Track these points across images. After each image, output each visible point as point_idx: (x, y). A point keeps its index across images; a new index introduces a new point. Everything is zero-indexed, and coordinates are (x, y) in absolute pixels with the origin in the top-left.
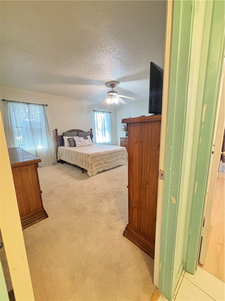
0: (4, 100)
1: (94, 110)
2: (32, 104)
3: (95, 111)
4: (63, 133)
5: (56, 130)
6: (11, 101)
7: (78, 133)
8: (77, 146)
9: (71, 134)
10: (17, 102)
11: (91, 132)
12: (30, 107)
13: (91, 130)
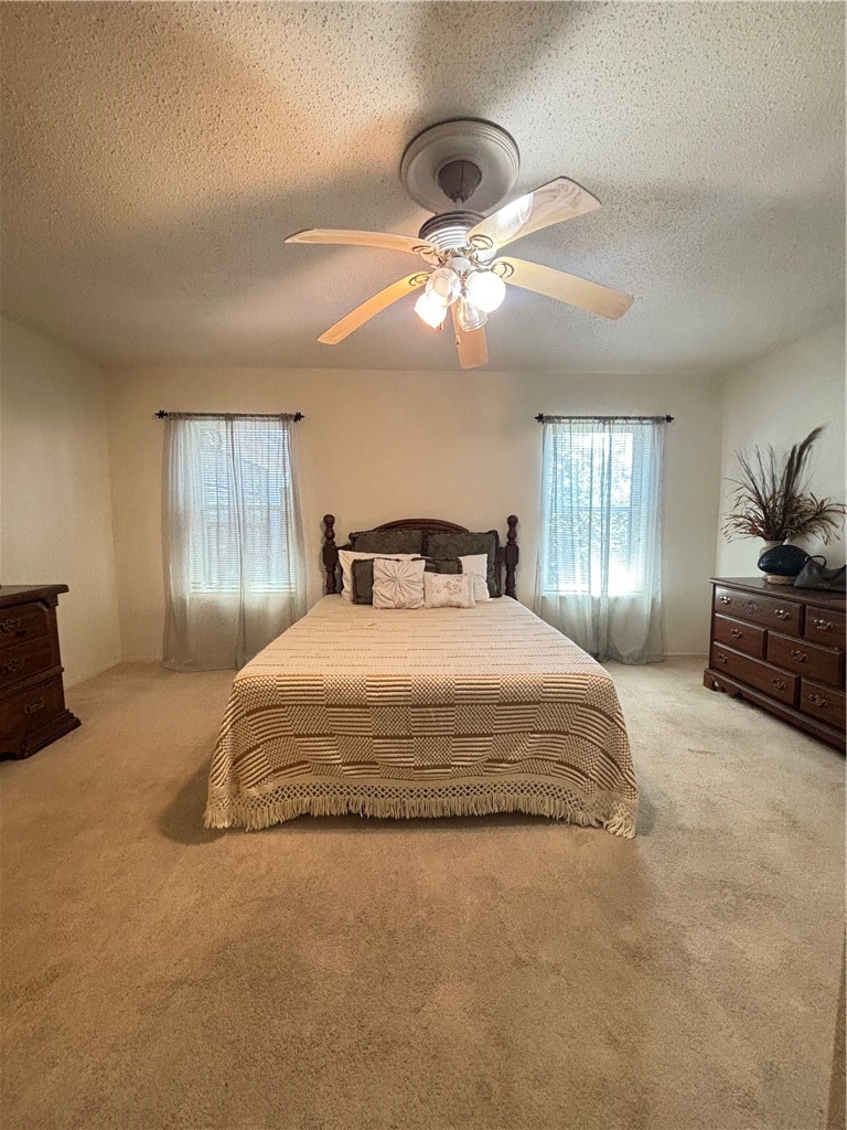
0: (161, 415)
1: (540, 418)
2: (245, 415)
3: (550, 419)
4: (351, 536)
5: (329, 521)
6: (180, 414)
7: (425, 537)
8: (376, 601)
9: (387, 540)
10: (197, 415)
11: (512, 535)
12: (236, 430)
13: (512, 521)
